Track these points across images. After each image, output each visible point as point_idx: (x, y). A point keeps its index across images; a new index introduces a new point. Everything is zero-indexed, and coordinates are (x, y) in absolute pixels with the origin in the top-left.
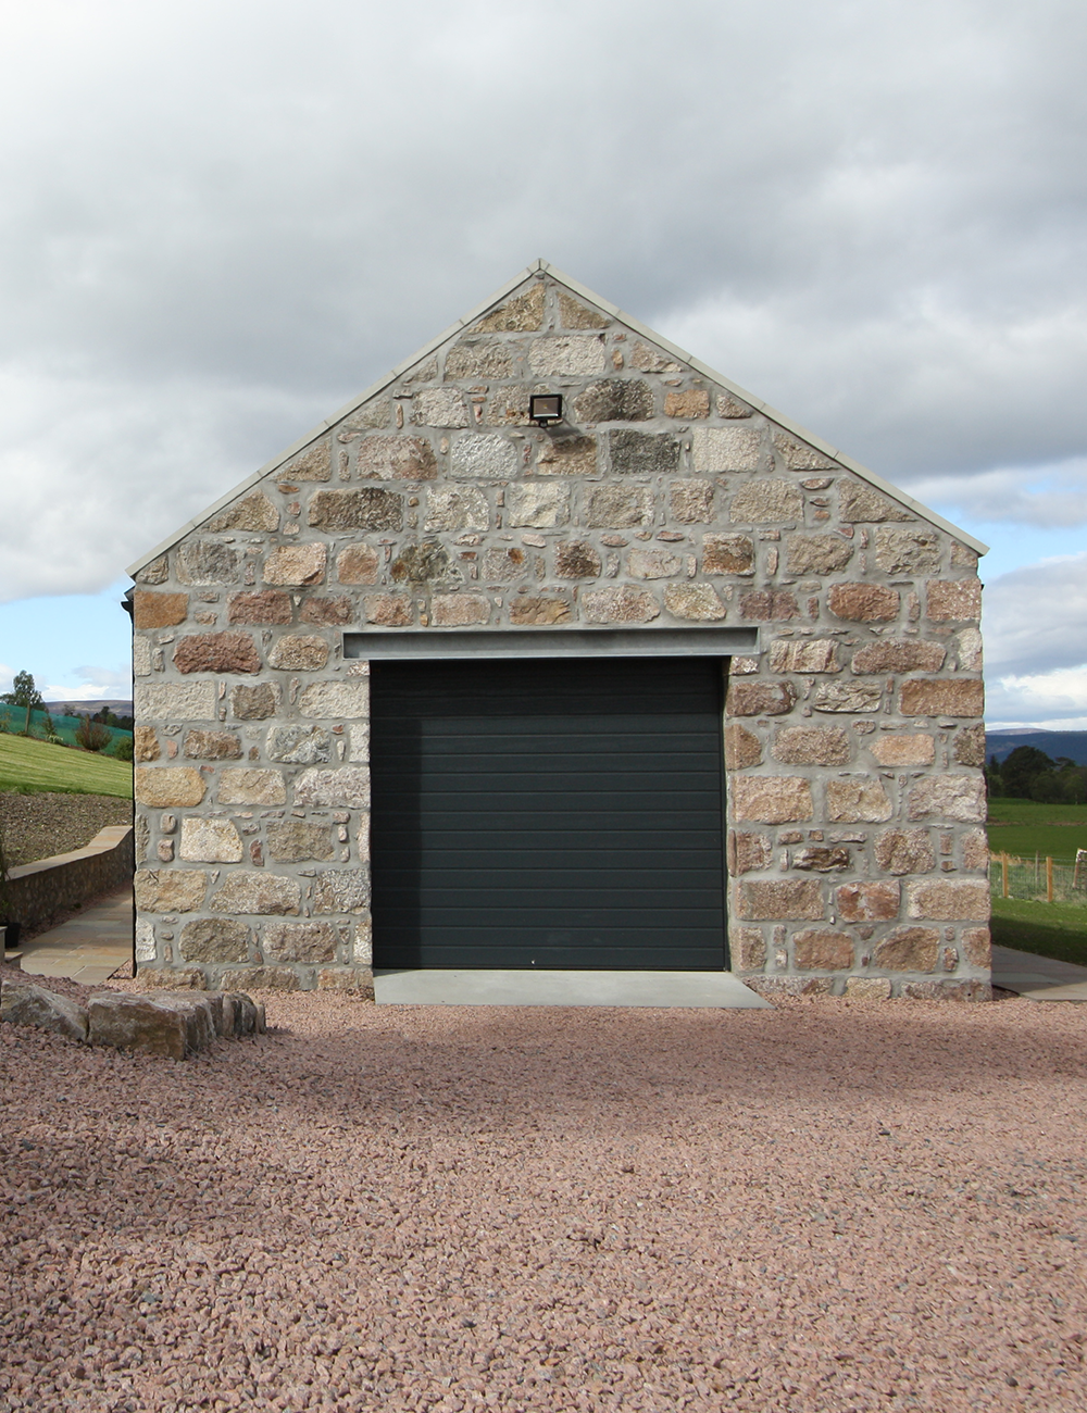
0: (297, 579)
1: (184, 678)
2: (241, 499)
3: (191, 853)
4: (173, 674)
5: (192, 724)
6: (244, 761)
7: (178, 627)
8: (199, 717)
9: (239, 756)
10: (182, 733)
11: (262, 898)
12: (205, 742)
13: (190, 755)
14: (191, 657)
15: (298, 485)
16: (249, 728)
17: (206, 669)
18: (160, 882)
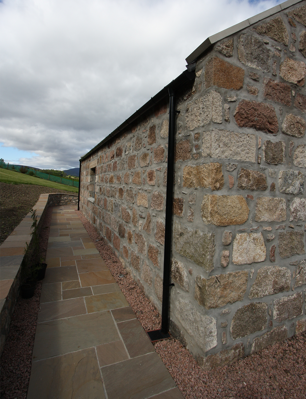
0: (294, 80)
1: (241, 130)
2: (272, 18)
3: (240, 258)
4: (233, 126)
5: (243, 164)
6: (267, 192)
7: (238, 92)
8: (247, 160)
9: (265, 189)
10: (237, 170)
11: (276, 283)
12: (251, 178)
13: (242, 187)
14: (245, 115)
15: (296, 23)
16: (270, 170)
17: (251, 127)
18: (222, 284)
